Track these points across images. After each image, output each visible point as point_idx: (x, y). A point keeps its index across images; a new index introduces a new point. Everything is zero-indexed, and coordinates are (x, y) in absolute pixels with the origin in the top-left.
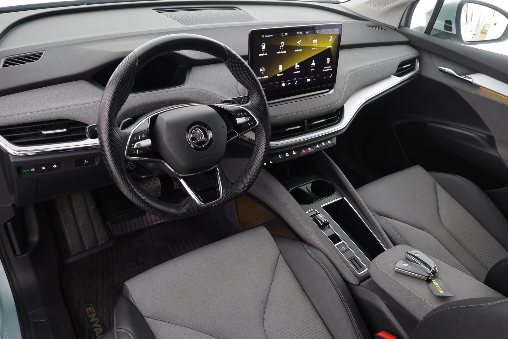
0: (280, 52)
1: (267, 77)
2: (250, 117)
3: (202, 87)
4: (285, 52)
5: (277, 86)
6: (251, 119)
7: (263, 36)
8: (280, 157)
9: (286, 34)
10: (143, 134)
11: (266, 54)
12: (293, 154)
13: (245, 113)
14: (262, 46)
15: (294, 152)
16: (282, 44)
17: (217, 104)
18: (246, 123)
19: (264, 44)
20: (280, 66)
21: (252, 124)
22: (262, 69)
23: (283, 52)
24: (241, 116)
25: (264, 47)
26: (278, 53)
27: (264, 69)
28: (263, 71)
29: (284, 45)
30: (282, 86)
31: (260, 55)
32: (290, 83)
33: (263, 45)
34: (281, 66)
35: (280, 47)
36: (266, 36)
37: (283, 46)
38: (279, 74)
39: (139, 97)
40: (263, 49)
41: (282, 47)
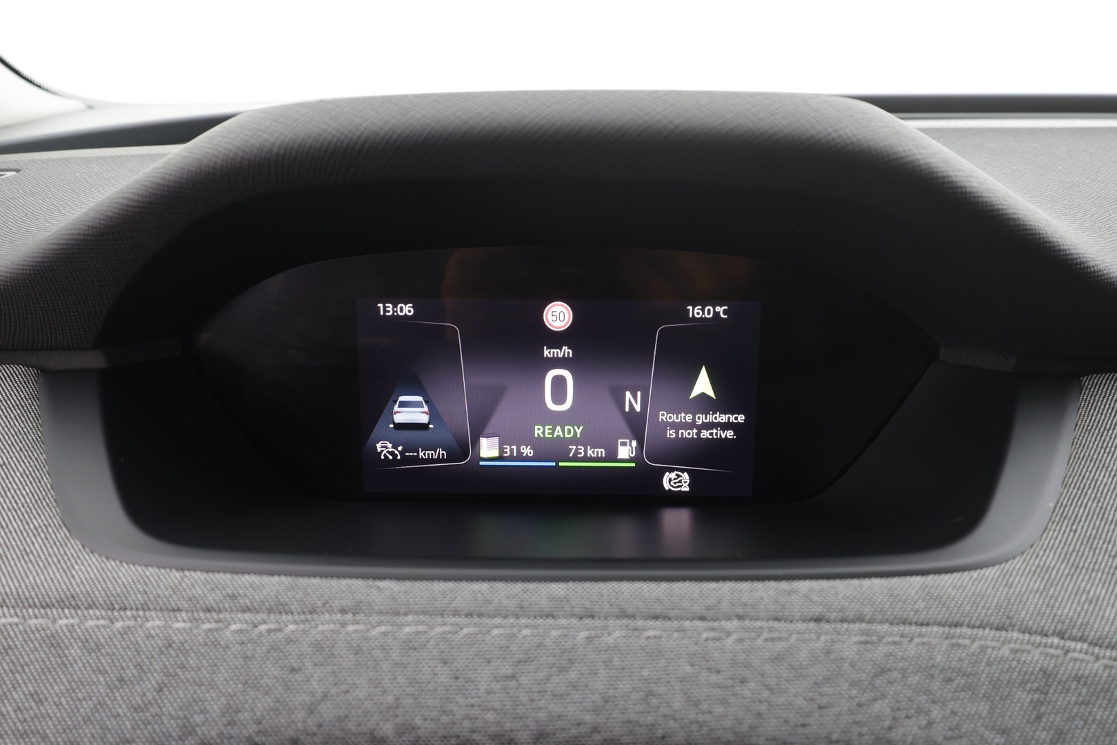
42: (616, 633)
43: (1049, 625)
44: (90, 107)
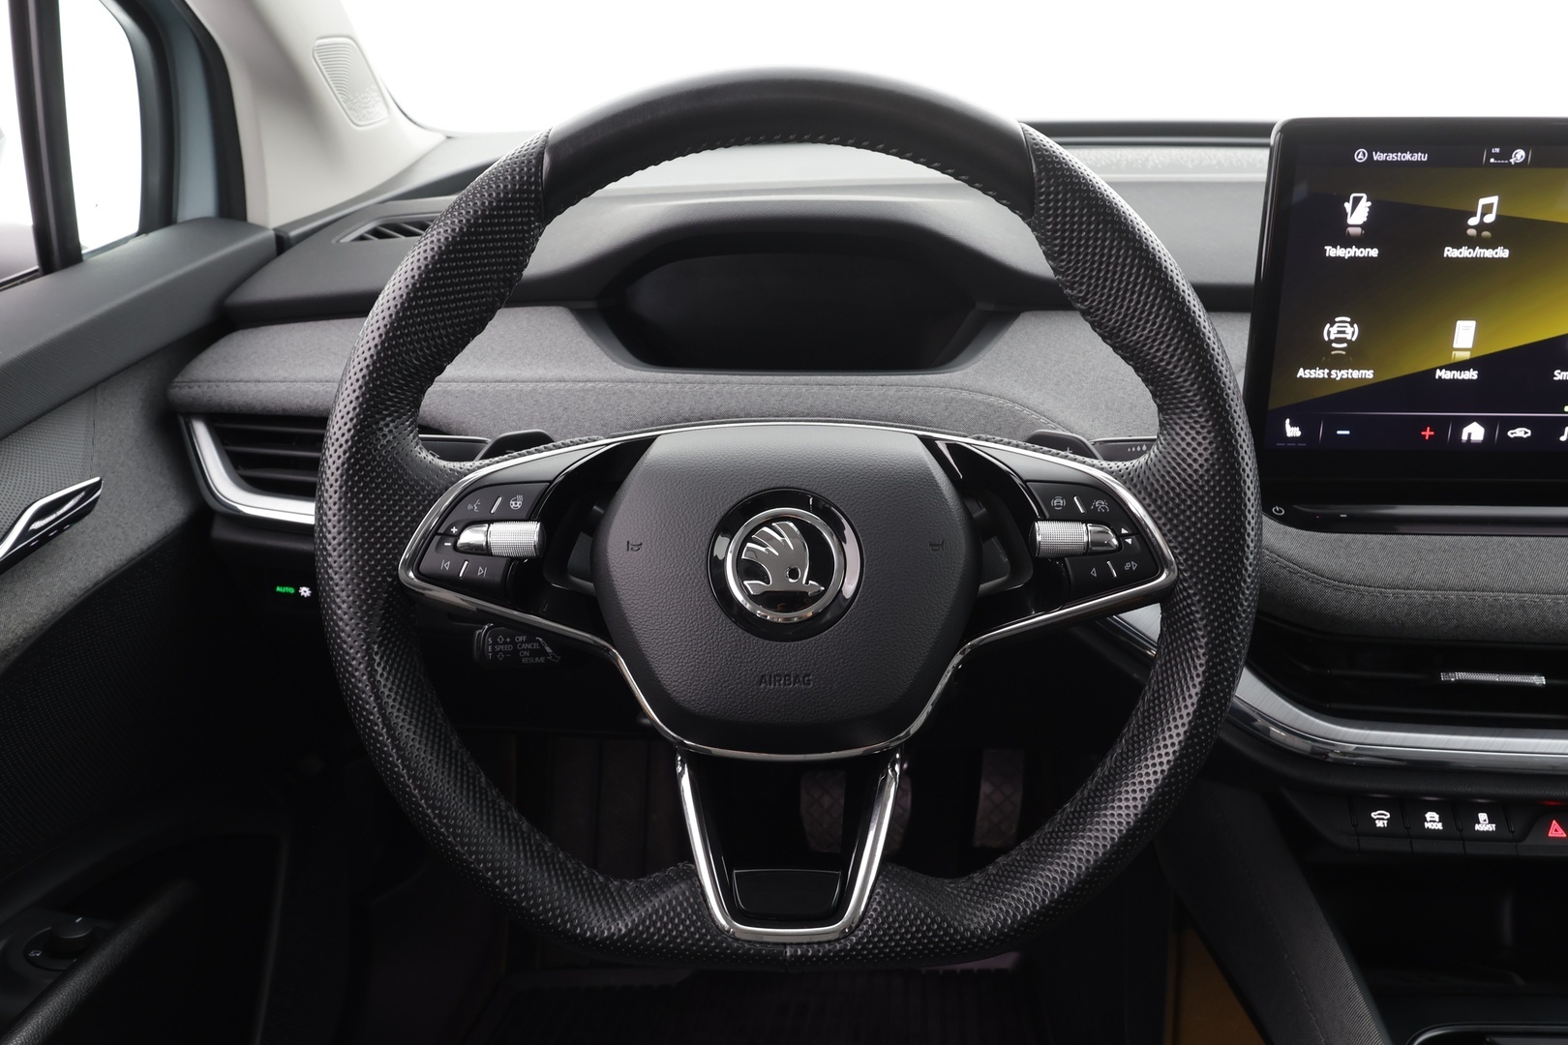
0: (1465, 252)
1: (1369, 374)
2: (1124, 531)
3: (1019, 392)
4: (1502, 253)
5: (1428, 433)
6: (1129, 541)
7: (1360, 156)
8: (1380, 824)
9: (1519, 155)
10: (520, 497)
11: (1374, 253)
12: (1477, 827)
13: (1100, 504)
14: (1348, 206)
15: (1483, 816)
16: (1488, 208)
17: (978, 438)
18: (1091, 553)
19: (1365, 196)
20: (1460, 324)
21: (1127, 566)
22: (1334, 329)
23: (1489, 253)
24: (1068, 515)
25: (1358, 214)
26: (1450, 252)
27: (1349, 330)
28: (1338, 340)
29: (1497, 216)
30: (1464, 437)
31: (1332, 252)
32: (1520, 432)
33: (1357, 201)
34: (1466, 328)
35: (1473, 221)
36: (1379, 157)
37: (1490, 218)
38: (1450, 367)
39: (717, 388)
40: (1350, 221)
41: (1481, 226)
42: (816, 389)
43: (958, 386)
44: (449, 138)
